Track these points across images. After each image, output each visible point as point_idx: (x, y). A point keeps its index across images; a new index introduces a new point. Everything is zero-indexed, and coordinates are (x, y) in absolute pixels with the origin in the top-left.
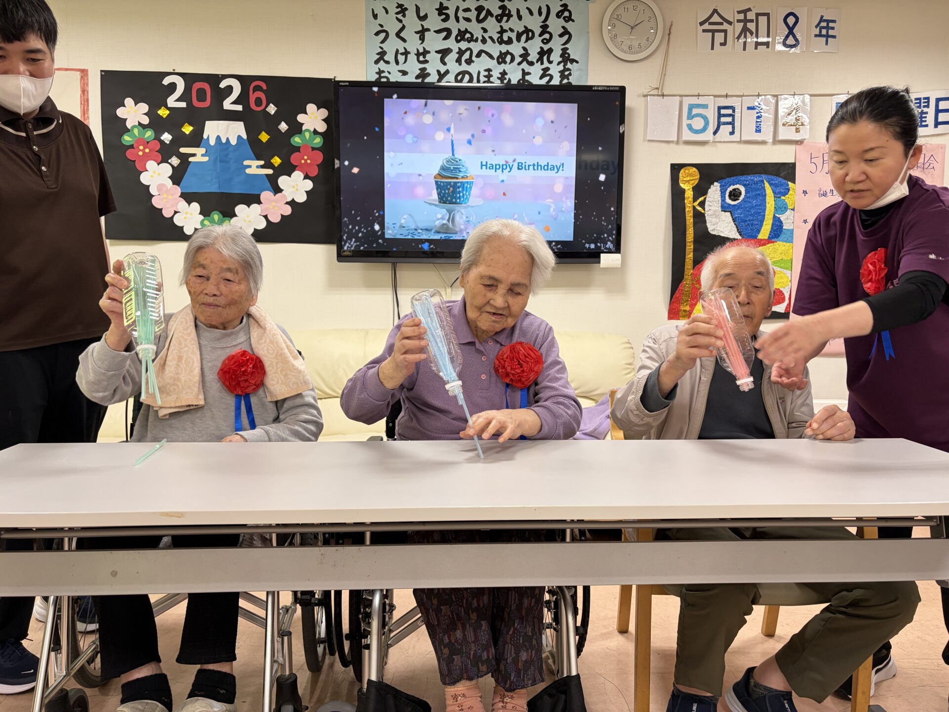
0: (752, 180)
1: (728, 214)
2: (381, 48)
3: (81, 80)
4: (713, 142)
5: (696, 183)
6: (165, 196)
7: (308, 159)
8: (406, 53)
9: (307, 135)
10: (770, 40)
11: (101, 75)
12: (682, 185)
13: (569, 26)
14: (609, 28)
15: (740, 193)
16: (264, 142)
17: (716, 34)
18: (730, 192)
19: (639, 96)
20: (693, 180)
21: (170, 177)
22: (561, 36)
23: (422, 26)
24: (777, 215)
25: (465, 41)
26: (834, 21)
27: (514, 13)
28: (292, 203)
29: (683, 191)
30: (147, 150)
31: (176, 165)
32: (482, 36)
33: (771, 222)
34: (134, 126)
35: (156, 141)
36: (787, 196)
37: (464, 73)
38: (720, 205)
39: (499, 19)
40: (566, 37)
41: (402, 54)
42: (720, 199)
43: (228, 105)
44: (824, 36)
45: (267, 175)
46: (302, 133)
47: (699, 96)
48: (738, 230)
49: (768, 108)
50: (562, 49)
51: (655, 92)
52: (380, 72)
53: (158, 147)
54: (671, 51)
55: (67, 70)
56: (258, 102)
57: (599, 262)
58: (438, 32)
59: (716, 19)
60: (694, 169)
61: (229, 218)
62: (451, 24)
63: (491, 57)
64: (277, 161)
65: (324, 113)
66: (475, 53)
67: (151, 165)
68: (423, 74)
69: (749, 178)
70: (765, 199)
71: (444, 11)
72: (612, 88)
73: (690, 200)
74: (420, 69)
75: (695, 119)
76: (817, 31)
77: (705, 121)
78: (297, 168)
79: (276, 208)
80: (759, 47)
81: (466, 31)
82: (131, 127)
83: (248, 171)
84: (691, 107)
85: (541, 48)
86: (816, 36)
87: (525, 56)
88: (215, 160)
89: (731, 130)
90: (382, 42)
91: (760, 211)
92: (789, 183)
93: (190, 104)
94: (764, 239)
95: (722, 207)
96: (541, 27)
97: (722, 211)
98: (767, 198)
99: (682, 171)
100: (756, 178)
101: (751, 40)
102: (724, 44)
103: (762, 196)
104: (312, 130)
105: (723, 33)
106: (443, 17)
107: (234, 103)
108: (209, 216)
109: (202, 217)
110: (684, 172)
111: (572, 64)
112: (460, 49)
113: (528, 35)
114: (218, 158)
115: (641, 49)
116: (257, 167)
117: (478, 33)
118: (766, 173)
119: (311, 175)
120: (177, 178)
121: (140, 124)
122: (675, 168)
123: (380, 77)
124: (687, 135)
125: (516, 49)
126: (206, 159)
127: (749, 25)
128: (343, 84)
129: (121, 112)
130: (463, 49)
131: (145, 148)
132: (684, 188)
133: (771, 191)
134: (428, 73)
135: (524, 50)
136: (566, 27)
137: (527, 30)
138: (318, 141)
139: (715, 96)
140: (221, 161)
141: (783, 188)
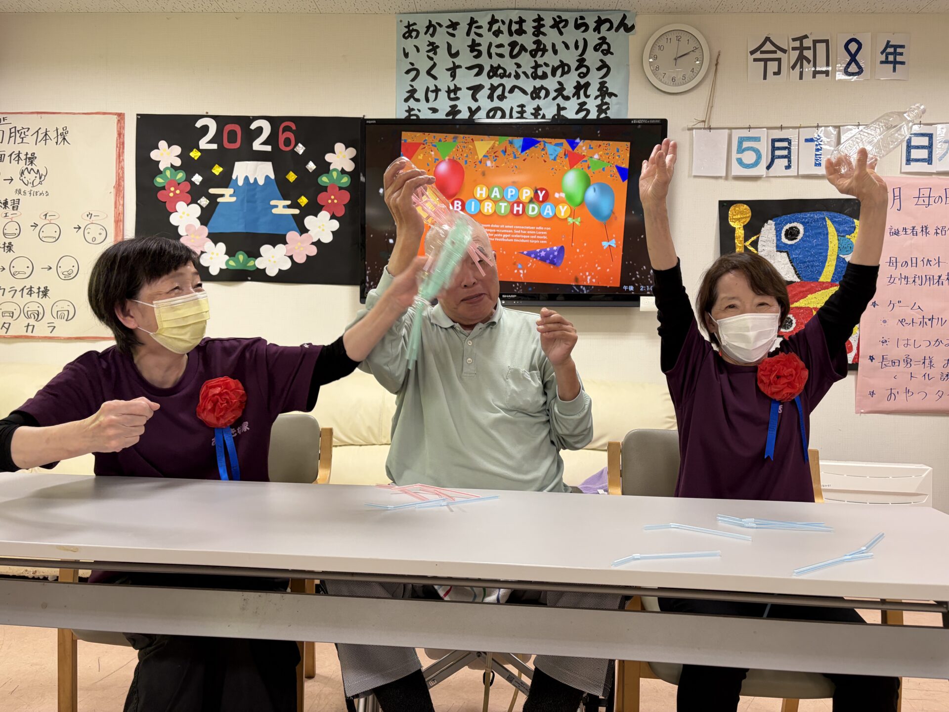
0: (812, 218)
1: (785, 255)
2: (412, 86)
3: (117, 124)
4: (767, 177)
5: (747, 222)
6: (193, 236)
7: (335, 199)
8: (437, 91)
9: (335, 174)
10: (830, 69)
11: (137, 118)
12: (732, 224)
13: (608, 59)
14: (651, 60)
15: (798, 232)
16: (292, 181)
17: (768, 62)
18: (787, 230)
19: (683, 130)
20: (744, 218)
21: (198, 218)
22: (599, 69)
23: (454, 63)
24: (841, 256)
25: (497, 77)
26: (902, 47)
27: (549, 47)
28: (318, 244)
29: (734, 229)
30: (178, 192)
31: (204, 206)
32: (516, 72)
33: (834, 263)
34: (167, 168)
35: (187, 182)
36: (853, 235)
37: (496, 109)
38: (775, 245)
39: (533, 54)
40: (605, 70)
41: (432, 91)
42: (775, 238)
43: (257, 145)
44: (891, 62)
45: (294, 215)
46: (330, 172)
47: (750, 128)
48: (796, 272)
49: (829, 140)
50: (600, 83)
51: (701, 125)
52: (410, 110)
53: (188, 188)
54: (718, 82)
55: (104, 113)
56: (287, 142)
57: (639, 306)
58: (469, 68)
59: (768, 47)
60: (745, 206)
61: (254, 259)
62: (484, 61)
63: (524, 92)
64: (303, 201)
65: (352, 152)
66: (508, 88)
67: (181, 206)
68: (454, 111)
69: (809, 215)
70: (828, 237)
71: (476, 48)
72: (653, 122)
73: (741, 239)
74: (450, 107)
75: (746, 153)
76: (883, 58)
77: (756, 155)
78: (324, 208)
79: (302, 249)
80: (817, 75)
81: (499, 67)
82: (164, 169)
83: (275, 211)
84: (741, 140)
85: (578, 82)
86: (882, 62)
87: (560, 91)
88: (242, 201)
89: (787, 165)
90: (413, 80)
91: (822, 251)
92: (855, 221)
93: (220, 146)
94: (827, 282)
95: (777, 247)
96: (578, 61)
97: (777, 251)
98: (830, 237)
99: (732, 208)
100: (817, 215)
101: (808, 69)
102: (777, 73)
103: (824, 235)
104: (340, 169)
105: (777, 63)
106: (476, 53)
107: (264, 143)
108: (234, 256)
109: (227, 257)
110: (734, 209)
111: (610, 97)
112: (492, 85)
113: (563, 69)
114: (246, 199)
115: (685, 80)
116: (284, 207)
117: (511, 68)
118: (827, 210)
119: (337, 215)
120: (204, 219)
121: (172, 166)
122: (723, 205)
123: (410, 115)
124: (737, 170)
125: (551, 84)
126: (234, 199)
127: (806, 53)
128: (370, 122)
129: (154, 155)
130: (496, 84)
131: (176, 190)
132: (734, 226)
133: (834, 229)
134: (458, 110)
135: (559, 85)
136: (604, 60)
137: (563, 65)
138: (346, 180)
139: (768, 128)
140: (248, 202)
141: (848, 226)
